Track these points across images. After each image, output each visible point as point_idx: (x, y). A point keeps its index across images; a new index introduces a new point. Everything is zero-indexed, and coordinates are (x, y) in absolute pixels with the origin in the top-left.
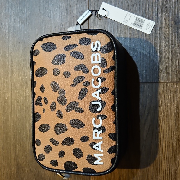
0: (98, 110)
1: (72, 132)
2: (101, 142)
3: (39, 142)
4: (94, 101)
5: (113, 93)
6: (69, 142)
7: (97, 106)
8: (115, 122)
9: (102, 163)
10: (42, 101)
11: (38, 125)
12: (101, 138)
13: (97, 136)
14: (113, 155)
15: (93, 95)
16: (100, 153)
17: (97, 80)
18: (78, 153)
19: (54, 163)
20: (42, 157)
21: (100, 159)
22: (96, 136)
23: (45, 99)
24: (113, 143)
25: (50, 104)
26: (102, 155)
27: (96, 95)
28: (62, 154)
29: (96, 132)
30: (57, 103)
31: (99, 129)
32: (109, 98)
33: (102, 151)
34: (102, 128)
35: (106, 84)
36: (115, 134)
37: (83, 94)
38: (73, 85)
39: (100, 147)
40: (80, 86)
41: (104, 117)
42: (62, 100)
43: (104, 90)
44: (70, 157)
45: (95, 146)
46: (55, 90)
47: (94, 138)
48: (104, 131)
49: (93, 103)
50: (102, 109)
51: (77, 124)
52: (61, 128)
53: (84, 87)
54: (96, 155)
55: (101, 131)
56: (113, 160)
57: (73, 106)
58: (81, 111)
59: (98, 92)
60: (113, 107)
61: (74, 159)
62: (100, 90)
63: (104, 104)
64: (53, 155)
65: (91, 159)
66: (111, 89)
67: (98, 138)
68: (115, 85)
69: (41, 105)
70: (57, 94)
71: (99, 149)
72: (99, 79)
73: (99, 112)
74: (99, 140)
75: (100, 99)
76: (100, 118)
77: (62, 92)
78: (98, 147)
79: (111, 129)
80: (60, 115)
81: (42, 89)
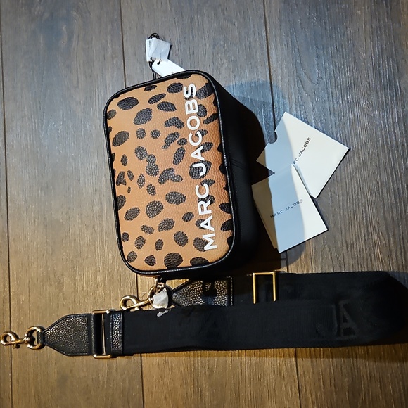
0: (201, 174)
1: (170, 211)
2: (211, 218)
3: (126, 237)
4: (195, 163)
5: (220, 149)
6: (167, 225)
7: (200, 169)
8: (226, 188)
9: (215, 247)
10: (126, 177)
11: (122, 212)
12: (210, 212)
13: (204, 210)
14: (228, 234)
15: (193, 155)
16: (210, 232)
17: (197, 135)
18: (181, 239)
19: (150, 261)
20: (132, 257)
21: (211, 241)
22: (202, 210)
23: (130, 174)
24: (227, 217)
25: (136, 178)
26: (213, 235)
27: (197, 155)
28: (159, 245)
29: (202, 205)
30: (146, 175)
31: (205, 200)
32: (214, 156)
33: (213, 229)
34: (210, 198)
35: (208, 139)
36: (229, 204)
37: (179, 156)
38: (165, 147)
39: (209, 224)
40: (175, 146)
41: (210, 183)
42: (152, 169)
43: (207, 147)
44: (171, 247)
45: (202, 225)
46: (141, 159)
47: (201, 213)
48: (212, 202)
49: (194, 166)
50: (207, 171)
51: (176, 198)
52: (154, 209)
53: (180, 146)
54: (205, 237)
55: (209, 202)
56: (229, 240)
57: (168, 175)
58: (179, 179)
59: (199, 151)
60: (222, 168)
61: (176, 249)
62: (202, 148)
63: (208, 165)
64: (148, 250)
65: (200, 244)
66: (216, 144)
67: (206, 212)
68: (221, 139)
69: (125, 183)
70: (145, 163)
71: (209, 227)
72: (199, 133)
73: (203, 176)
74: (208, 216)
75: (203, 159)
76: (205, 185)
77: (152, 159)
78: (207, 224)
79: (223, 197)
80: (151, 190)
81: (124, 160)
